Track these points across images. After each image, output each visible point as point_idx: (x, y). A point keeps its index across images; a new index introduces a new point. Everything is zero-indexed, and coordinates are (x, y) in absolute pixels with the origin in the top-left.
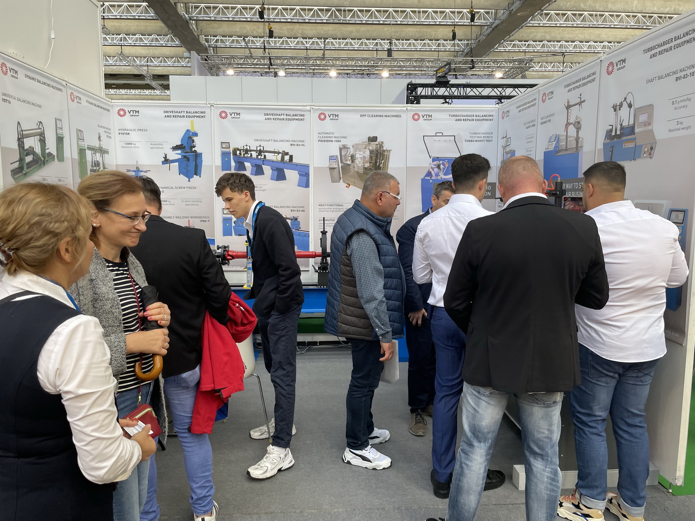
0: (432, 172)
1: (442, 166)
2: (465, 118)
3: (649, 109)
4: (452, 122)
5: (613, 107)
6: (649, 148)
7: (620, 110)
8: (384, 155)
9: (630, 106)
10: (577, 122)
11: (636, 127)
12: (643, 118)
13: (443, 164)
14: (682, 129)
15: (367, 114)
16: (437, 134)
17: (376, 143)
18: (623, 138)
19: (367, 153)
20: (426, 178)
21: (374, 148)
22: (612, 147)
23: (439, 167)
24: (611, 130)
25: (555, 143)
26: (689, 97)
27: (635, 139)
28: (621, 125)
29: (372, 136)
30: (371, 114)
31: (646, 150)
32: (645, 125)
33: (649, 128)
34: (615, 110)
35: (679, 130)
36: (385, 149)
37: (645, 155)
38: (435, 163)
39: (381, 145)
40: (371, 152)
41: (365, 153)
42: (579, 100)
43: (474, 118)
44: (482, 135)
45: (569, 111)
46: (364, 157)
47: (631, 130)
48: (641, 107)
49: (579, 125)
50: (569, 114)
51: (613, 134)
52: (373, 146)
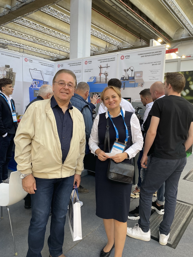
0: (33, 85)
1: (37, 83)
2: (44, 64)
3: (141, 72)
4: (40, 65)
5: (124, 70)
6: (141, 84)
7: (127, 71)
8: (13, 75)
9: (132, 71)
10: (106, 73)
11: (135, 77)
12: (138, 75)
13: (37, 82)
14: (155, 79)
15: (5, 54)
16: (35, 69)
17: (9, 68)
18: (129, 80)
19: (5, 73)
20: (31, 87)
21: (8, 71)
22: (125, 83)
23: (35, 83)
24: (124, 78)
25: (94, 79)
26: (158, 70)
27: (135, 81)
28: (128, 76)
29: (7, 65)
30: (6, 54)
31: (140, 84)
32: (139, 77)
33: (141, 78)
34: (125, 71)
35: (154, 79)
36: (13, 72)
37: (139, 86)
38: (34, 81)
39: (11, 70)
40: (7, 72)
41: (4, 72)
42: (106, 66)
43: (48, 65)
44: (50, 73)
45: (101, 69)
46: (4, 75)
47: (133, 78)
48: (137, 71)
49: (107, 75)
50: (101, 70)
51: (125, 78)
52: (8, 70)
